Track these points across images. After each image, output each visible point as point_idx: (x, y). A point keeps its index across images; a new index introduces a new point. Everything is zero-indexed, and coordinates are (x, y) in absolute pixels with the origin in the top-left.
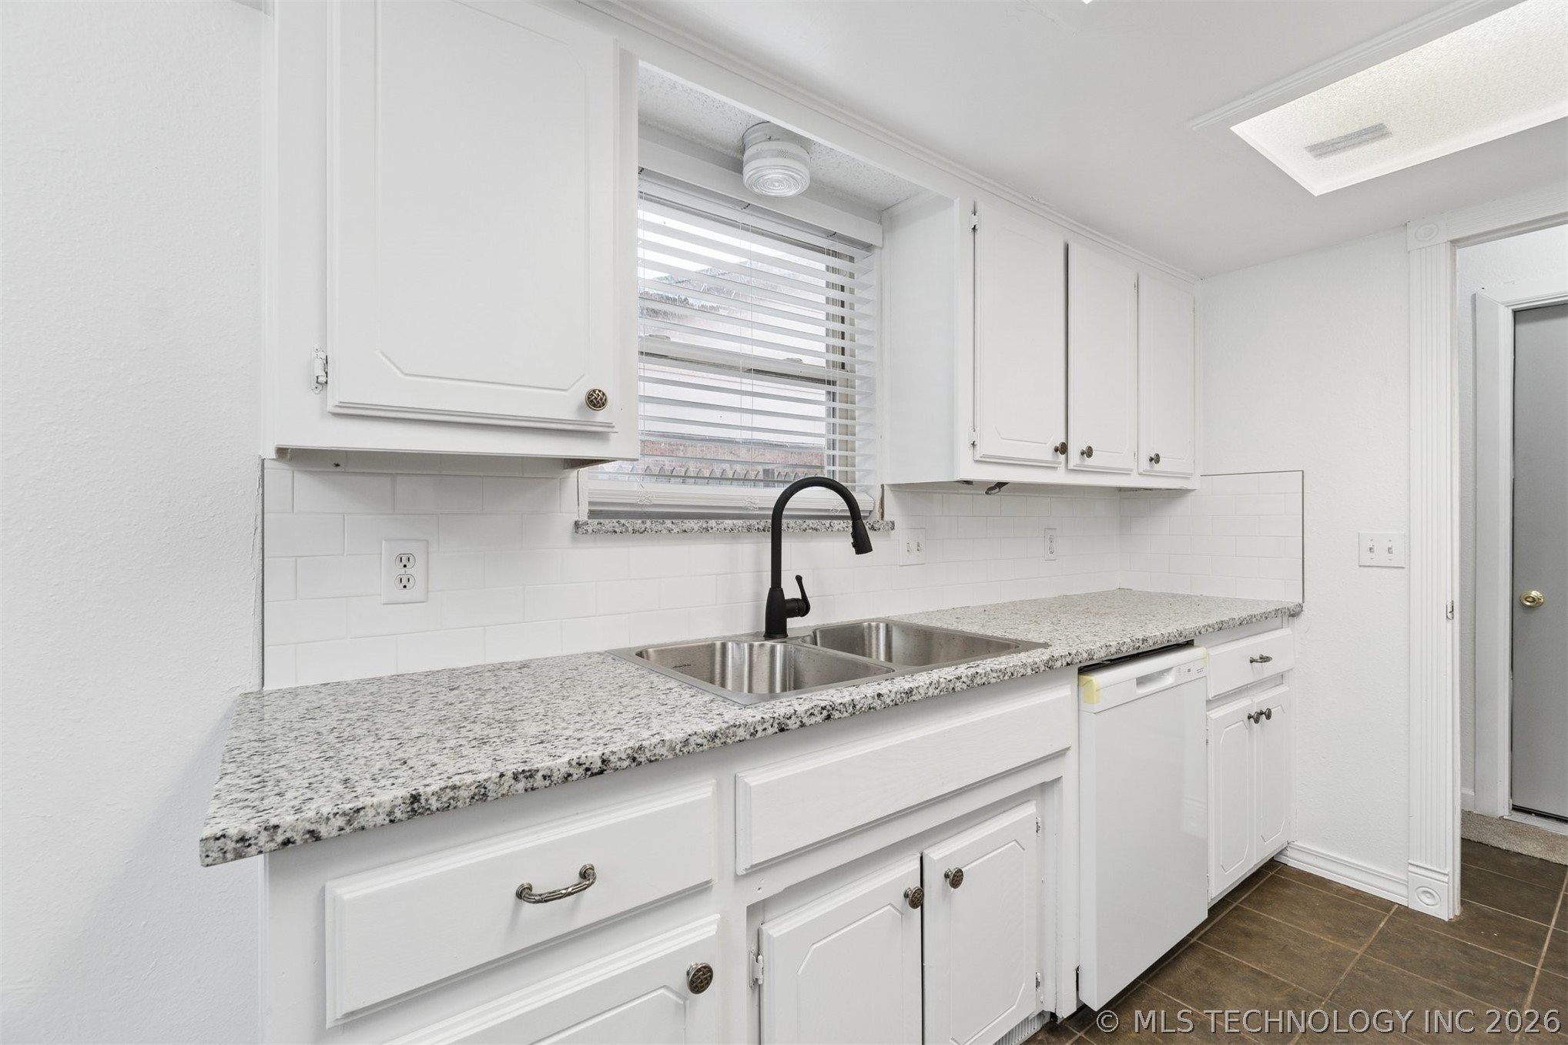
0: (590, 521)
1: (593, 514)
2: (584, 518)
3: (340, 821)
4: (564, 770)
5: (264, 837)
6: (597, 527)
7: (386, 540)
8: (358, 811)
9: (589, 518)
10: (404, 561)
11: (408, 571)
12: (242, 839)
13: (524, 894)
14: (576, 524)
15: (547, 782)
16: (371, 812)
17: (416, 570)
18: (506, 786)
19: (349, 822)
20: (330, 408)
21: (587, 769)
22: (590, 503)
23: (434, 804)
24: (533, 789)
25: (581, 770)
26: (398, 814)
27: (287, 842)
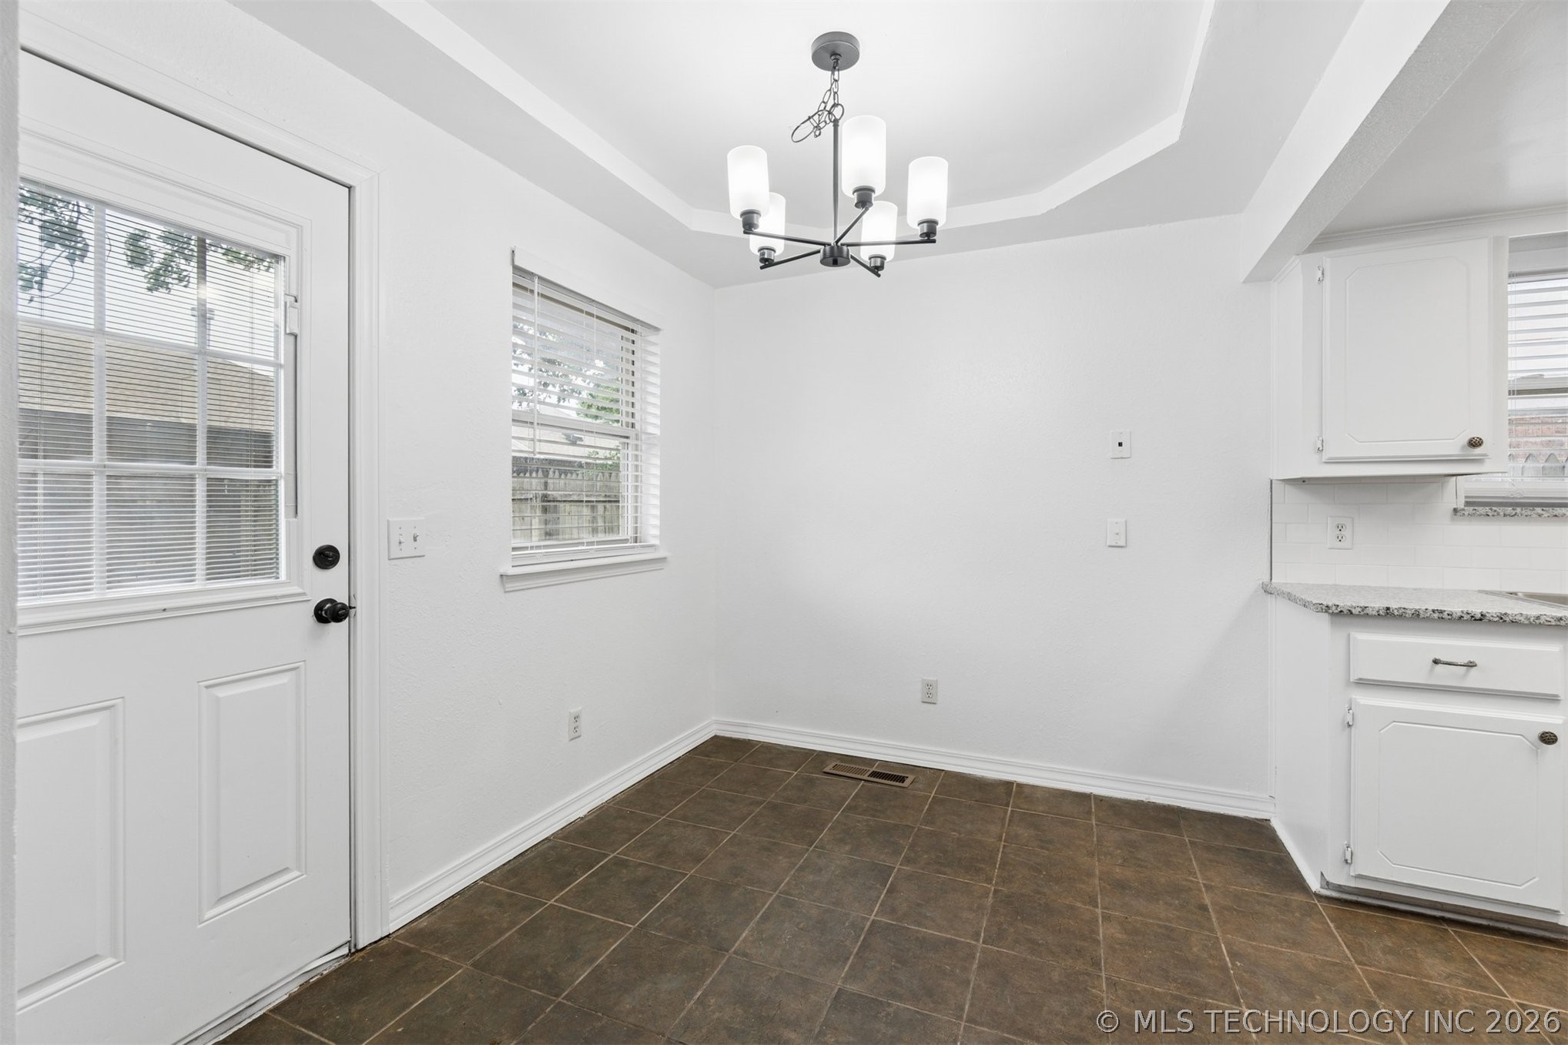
0: (1466, 508)
1: (1468, 504)
2: (1461, 505)
3: (1360, 610)
4: (1459, 614)
5: (1334, 608)
6: (1471, 512)
7: (1331, 517)
8: (1366, 607)
9: (1465, 506)
10: (1340, 527)
11: (1342, 532)
12: (1327, 607)
13: (1436, 662)
14: (1455, 510)
15: (1450, 617)
16: (1371, 609)
17: (1346, 533)
18: (1429, 614)
19: (1363, 611)
20: (1324, 460)
21: (1472, 617)
22: (1466, 497)
23: (1396, 613)
24: (1442, 618)
25: (1469, 616)
26: (1381, 613)
27: (1341, 611)
